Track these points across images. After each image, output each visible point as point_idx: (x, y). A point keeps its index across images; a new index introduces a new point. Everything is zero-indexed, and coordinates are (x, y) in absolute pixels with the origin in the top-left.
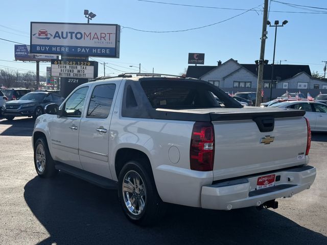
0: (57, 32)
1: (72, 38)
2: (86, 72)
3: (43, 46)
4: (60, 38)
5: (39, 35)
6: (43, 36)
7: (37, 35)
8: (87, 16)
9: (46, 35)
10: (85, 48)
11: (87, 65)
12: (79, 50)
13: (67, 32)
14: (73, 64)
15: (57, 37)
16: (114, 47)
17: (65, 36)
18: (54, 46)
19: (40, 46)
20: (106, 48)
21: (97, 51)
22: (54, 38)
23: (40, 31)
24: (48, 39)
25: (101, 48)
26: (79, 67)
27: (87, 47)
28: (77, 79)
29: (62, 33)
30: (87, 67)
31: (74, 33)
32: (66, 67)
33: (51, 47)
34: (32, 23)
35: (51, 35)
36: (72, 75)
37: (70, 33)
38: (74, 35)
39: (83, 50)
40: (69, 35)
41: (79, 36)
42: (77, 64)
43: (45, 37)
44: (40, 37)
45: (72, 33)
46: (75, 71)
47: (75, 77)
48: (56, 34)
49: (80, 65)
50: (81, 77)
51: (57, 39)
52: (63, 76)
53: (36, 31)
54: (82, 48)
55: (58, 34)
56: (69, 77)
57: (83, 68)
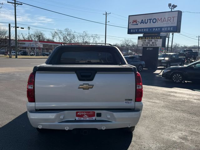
0: (142, 20)
1: (150, 23)
2: (157, 43)
3: (134, 29)
4: (144, 23)
5: (133, 23)
6: (135, 23)
7: (132, 23)
8: (171, 7)
9: (136, 22)
10: (157, 28)
11: (158, 39)
12: (154, 29)
13: (148, 20)
14: (150, 38)
15: (142, 23)
16: (176, 25)
17: (146, 22)
18: (140, 29)
19: (133, 29)
20: (170, 27)
21: (165, 29)
22: (140, 24)
23: (133, 21)
24: (137, 24)
25: (167, 27)
26: (153, 40)
27: (159, 28)
28: (151, 48)
29: (145, 20)
30: (158, 40)
31: (151, 19)
32: (146, 41)
33: (138, 29)
34: (129, 16)
35: (139, 22)
36: (149, 46)
37: (149, 19)
38: (151, 20)
39: (157, 29)
40: (149, 21)
41: (155, 21)
42: (152, 38)
43: (135, 24)
44: (133, 24)
45: (150, 20)
46: (151, 43)
47: (150, 46)
48: (141, 21)
49: (154, 39)
50: (154, 46)
51: (142, 24)
52: (144, 46)
53: (131, 21)
54: (155, 28)
55: (143, 21)
56: (147, 46)
57: (156, 41)
